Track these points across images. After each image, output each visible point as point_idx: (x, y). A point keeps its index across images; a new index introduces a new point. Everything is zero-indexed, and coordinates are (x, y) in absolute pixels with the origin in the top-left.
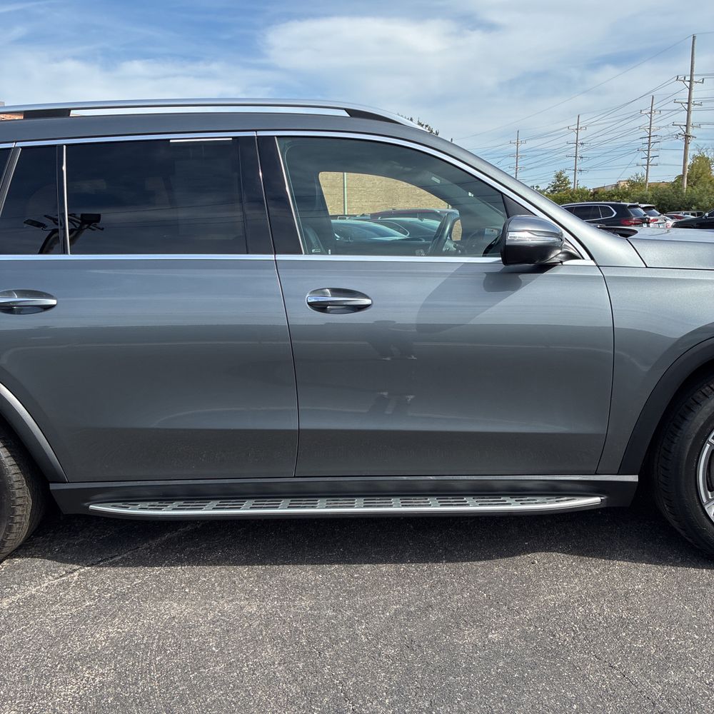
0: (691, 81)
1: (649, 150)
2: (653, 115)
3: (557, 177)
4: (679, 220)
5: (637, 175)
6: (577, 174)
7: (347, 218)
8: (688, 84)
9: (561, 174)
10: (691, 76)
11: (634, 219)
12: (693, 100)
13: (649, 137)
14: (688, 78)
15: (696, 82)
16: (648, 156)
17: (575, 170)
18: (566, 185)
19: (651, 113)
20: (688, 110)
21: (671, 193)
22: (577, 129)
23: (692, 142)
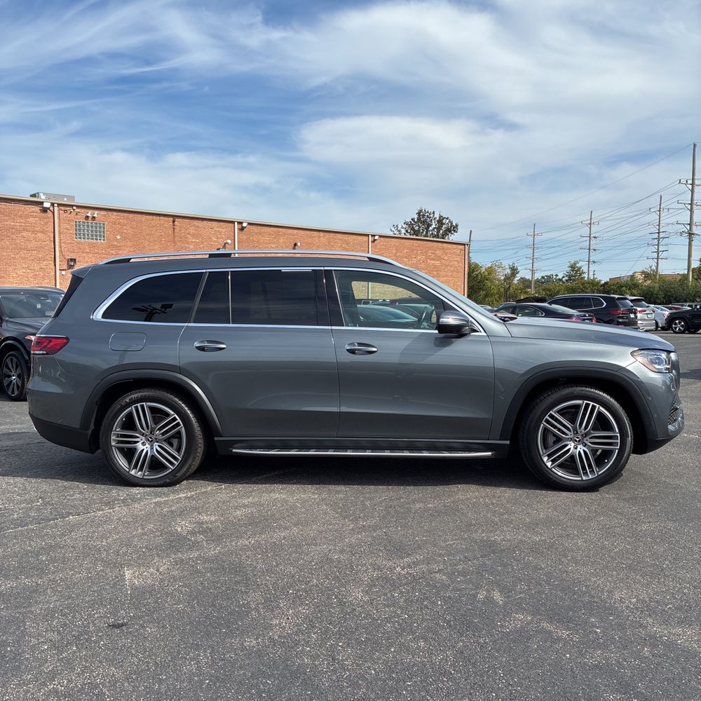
0: (693, 184)
1: (658, 245)
2: (661, 213)
3: (572, 267)
4: (675, 311)
5: (651, 267)
6: (591, 265)
7: (371, 302)
8: (690, 187)
9: (575, 264)
10: (693, 179)
11: (622, 309)
12: (695, 202)
13: (659, 233)
14: (690, 182)
15: (698, 185)
16: (658, 250)
17: (589, 261)
18: (581, 274)
19: (659, 211)
20: (691, 210)
21: (676, 286)
22: (590, 224)
23: (695, 238)
